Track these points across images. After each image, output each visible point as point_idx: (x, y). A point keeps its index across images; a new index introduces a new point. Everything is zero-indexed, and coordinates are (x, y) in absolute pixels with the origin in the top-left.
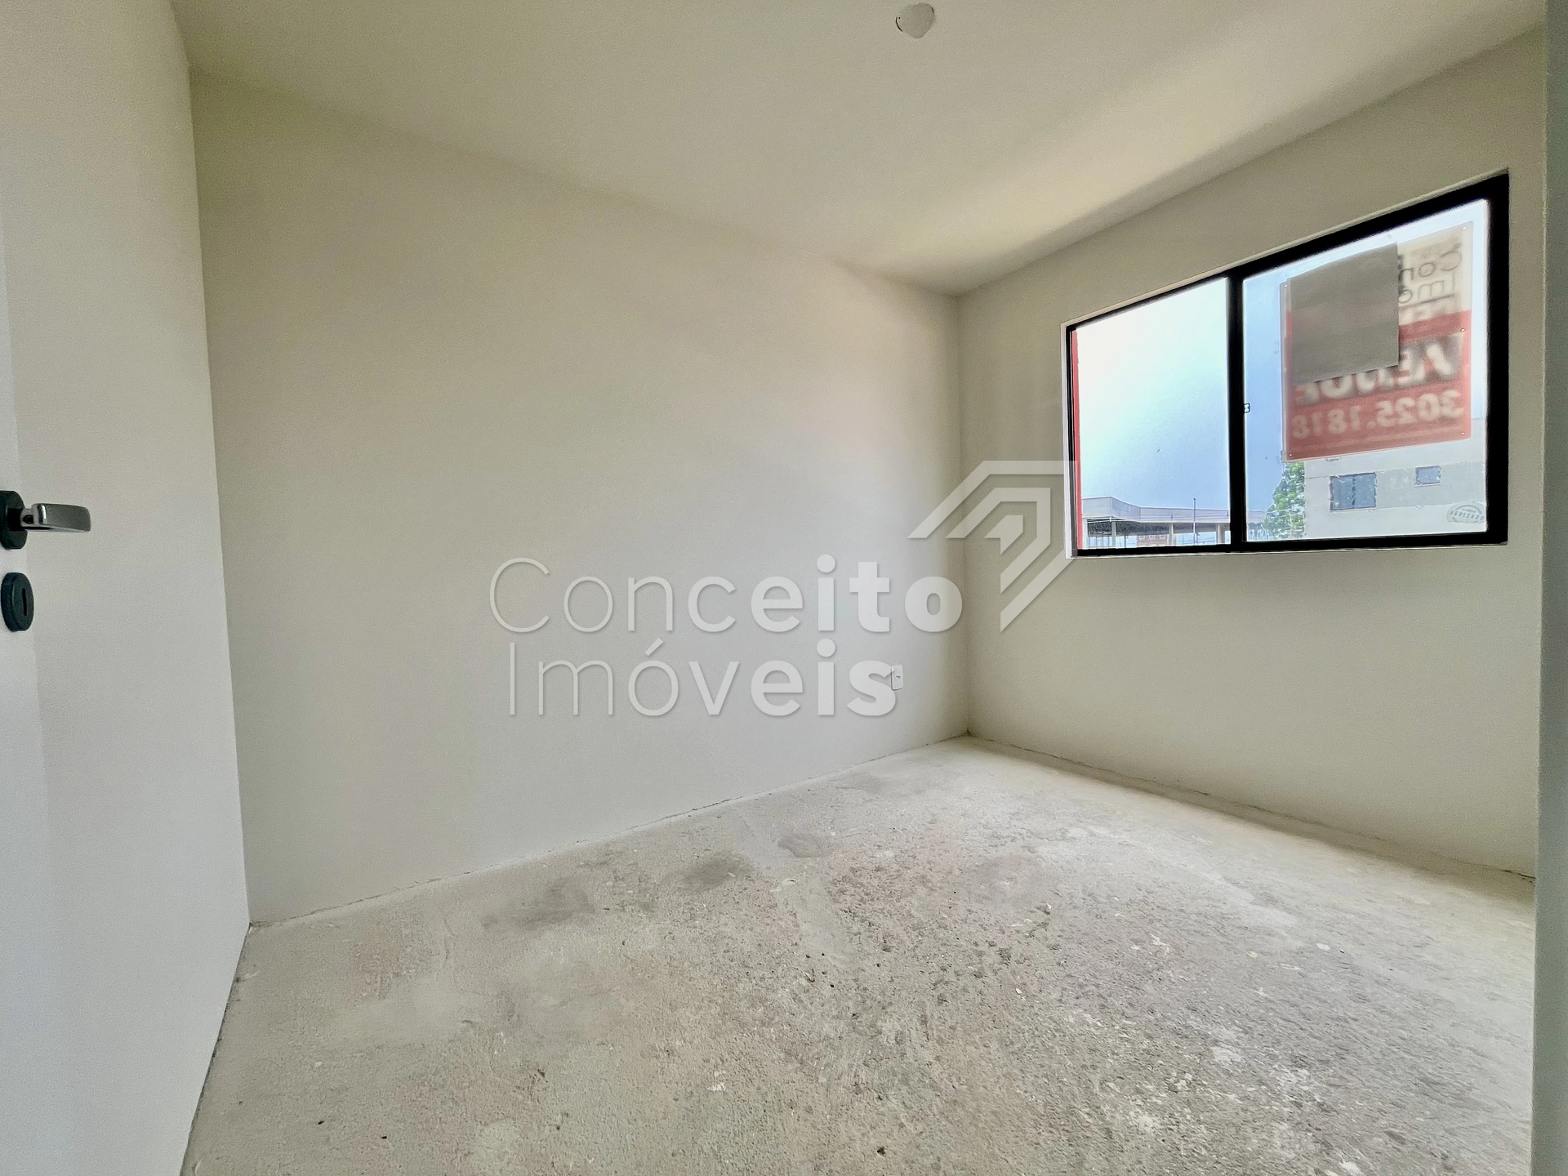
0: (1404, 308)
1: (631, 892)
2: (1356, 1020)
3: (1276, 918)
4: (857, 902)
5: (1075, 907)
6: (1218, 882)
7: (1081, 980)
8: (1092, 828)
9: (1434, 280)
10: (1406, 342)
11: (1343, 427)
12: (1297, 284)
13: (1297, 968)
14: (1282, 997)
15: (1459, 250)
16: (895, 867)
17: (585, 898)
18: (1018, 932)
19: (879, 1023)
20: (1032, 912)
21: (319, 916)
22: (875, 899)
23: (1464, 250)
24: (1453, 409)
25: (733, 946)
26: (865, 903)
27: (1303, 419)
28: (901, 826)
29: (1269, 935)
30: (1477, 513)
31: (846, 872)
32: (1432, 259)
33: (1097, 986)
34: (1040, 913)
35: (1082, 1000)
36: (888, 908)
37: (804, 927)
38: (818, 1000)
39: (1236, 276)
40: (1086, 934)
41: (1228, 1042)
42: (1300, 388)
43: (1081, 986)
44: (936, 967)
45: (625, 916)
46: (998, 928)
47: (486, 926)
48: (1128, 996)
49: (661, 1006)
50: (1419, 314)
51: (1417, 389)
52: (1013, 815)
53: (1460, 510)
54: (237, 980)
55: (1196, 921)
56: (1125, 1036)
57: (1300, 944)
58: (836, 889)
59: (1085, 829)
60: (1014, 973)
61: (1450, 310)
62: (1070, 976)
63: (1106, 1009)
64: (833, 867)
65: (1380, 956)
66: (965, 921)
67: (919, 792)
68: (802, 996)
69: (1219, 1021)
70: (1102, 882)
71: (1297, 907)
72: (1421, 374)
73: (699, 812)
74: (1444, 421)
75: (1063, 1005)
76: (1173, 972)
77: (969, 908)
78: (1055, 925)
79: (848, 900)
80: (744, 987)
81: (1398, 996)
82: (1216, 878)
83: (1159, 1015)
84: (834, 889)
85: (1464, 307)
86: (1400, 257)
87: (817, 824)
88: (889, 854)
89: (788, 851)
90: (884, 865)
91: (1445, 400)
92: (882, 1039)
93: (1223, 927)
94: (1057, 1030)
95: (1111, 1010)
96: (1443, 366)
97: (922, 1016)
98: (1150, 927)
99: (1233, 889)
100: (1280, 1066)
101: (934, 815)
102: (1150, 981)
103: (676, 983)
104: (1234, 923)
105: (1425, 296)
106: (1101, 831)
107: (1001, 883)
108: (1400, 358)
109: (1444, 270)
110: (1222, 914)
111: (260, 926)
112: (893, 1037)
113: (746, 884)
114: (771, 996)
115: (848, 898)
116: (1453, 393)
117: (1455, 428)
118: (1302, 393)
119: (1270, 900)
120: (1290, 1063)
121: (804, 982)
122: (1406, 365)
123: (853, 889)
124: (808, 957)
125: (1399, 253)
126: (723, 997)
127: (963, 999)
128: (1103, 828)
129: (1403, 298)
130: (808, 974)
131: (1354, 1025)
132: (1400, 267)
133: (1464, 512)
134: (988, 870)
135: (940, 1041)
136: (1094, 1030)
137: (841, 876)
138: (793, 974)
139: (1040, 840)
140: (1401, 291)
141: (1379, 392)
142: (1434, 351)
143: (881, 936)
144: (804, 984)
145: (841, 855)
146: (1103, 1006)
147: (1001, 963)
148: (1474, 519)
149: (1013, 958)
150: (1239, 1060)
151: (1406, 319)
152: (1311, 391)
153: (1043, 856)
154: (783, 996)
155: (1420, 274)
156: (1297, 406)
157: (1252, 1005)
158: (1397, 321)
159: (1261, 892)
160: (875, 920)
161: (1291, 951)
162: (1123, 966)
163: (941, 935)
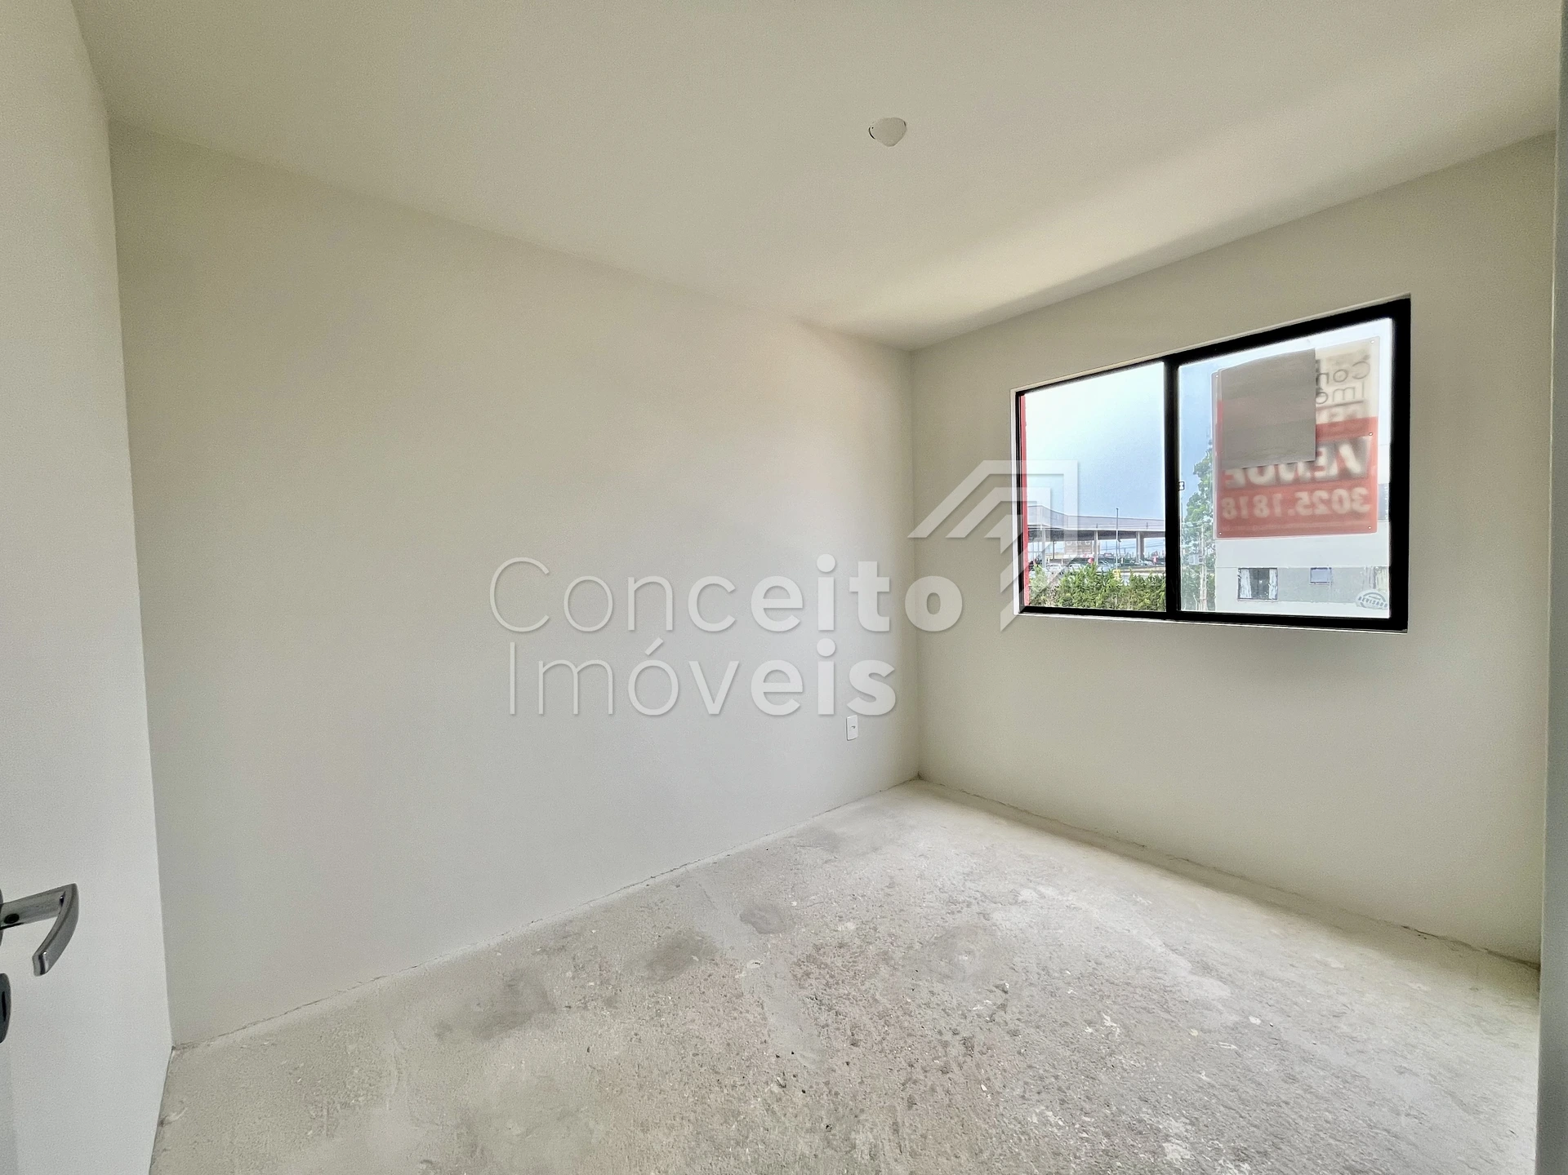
0: (1321, 409)
1: (592, 984)
2: (1287, 1103)
3: (1212, 989)
4: (822, 987)
5: (1031, 984)
6: (1160, 950)
7: (1041, 1072)
8: (1041, 889)
9: (1347, 386)
10: (1323, 440)
11: (1266, 513)
12: (1227, 375)
13: (1233, 1047)
14: (1222, 1081)
15: (1367, 361)
16: (857, 941)
17: (544, 995)
18: (979, 1016)
19: (853, 1135)
20: (991, 991)
21: (251, 1030)
22: (840, 982)
23: (1372, 361)
24: (1362, 504)
25: (702, 1048)
26: (830, 988)
27: (1231, 501)
28: (860, 892)
29: (1207, 1009)
30: (1382, 601)
31: (810, 950)
32: (1344, 366)
33: (1056, 1077)
34: (999, 992)
35: (1043, 1095)
36: (854, 993)
37: (772, 1020)
38: (791, 1110)
39: (1173, 362)
40: (1042, 1016)
41: (1178, 1136)
42: (1228, 472)
43: (1041, 1078)
44: (903, 1062)
45: (589, 1015)
46: (960, 1012)
47: (439, 1036)
48: (1086, 1088)
49: (632, 1128)
50: (1333, 415)
51: (1330, 484)
52: (968, 875)
53: (1367, 597)
54: (161, 1123)
55: (1142, 995)
56: (1085, 1135)
57: (1235, 1018)
58: (801, 971)
59: (1035, 890)
60: (978, 1066)
61: (1360, 416)
62: (1030, 1067)
63: (1067, 1105)
64: (797, 944)
65: (1304, 1029)
66: (928, 1005)
67: (875, 849)
68: (775, 1106)
69: (1169, 1112)
70: (1054, 953)
71: (1230, 975)
72: (1334, 471)
73: (657, 880)
74: (1355, 515)
75: (1026, 1102)
76: (1125, 1057)
77: (931, 989)
78: (1014, 1008)
79: (814, 985)
80: (715, 1098)
81: (1322, 1073)
82: (1156, 945)
83: (1114, 1108)
84: (799, 972)
85: (1372, 414)
86: (1318, 362)
87: (777, 893)
88: (851, 926)
89: (750, 926)
90: (846, 940)
91: (1355, 497)
92: (856, 1155)
93: (1166, 1002)
94: (1023, 1133)
95: (1070, 1106)
96: (1354, 466)
97: (894, 1123)
98: (1100, 1006)
99: (1173, 957)
100: (1224, 1161)
101: (891, 878)
102: (1105, 1069)
103: (646, 1097)
104: (1175, 996)
105: (1339, 399)
106: (1049, 892)
107: (960, 957)
108: (1317, 454)
109: (1355, 378)
110: (1164, 986)
111: (184, 1048)
112: (866, 1152)
113: (710, 970)
114: (743, 1108)
115: (813, 982)
116: (1361, 491)
117: (1364, 522)
118: (1230, 477)
119: (1206, 969)
120: (1232, 1158)
121: (776, 1089)
122: (1322, 461)
123: (818, 971)
124: (778, 1057)
125: (1317, 358)
126: (695, 1112)
127: (932, 1100)
128: (1051, 888)
129: (1320, 400)
130: (779, 1078)
131: (1286, 1109)
132: (1318, 370)
133: (1370, 599)
134: (946, 941)
135: (913, 1154)
136: (1056, 1131)
137: (805, 956)
138: (764, 1079)
139: (994, 905)
140: (1318, 393)
141: (1298, 483)
142: (1346, 451)
143: (848, 1027)
144: (776, 1091)
145: (803, 930)
146: (1063, 1102)
147: (965, 1055)
148: (1379, 606)
149: (977, 1049)
150: (1188, 1157)
151: (1322, 418)
152: (1239, 477)
153: (998, 923)
154: (755, 1106)
155: (1334, 379)
156: (1227, 490)
157: (1197, 1091)
158: (1315, 420)
159: (1197, 959)
160: (842, 1009)
161: (1227, 1027)
162: (1079, 1052)
163: (906, 1024)
